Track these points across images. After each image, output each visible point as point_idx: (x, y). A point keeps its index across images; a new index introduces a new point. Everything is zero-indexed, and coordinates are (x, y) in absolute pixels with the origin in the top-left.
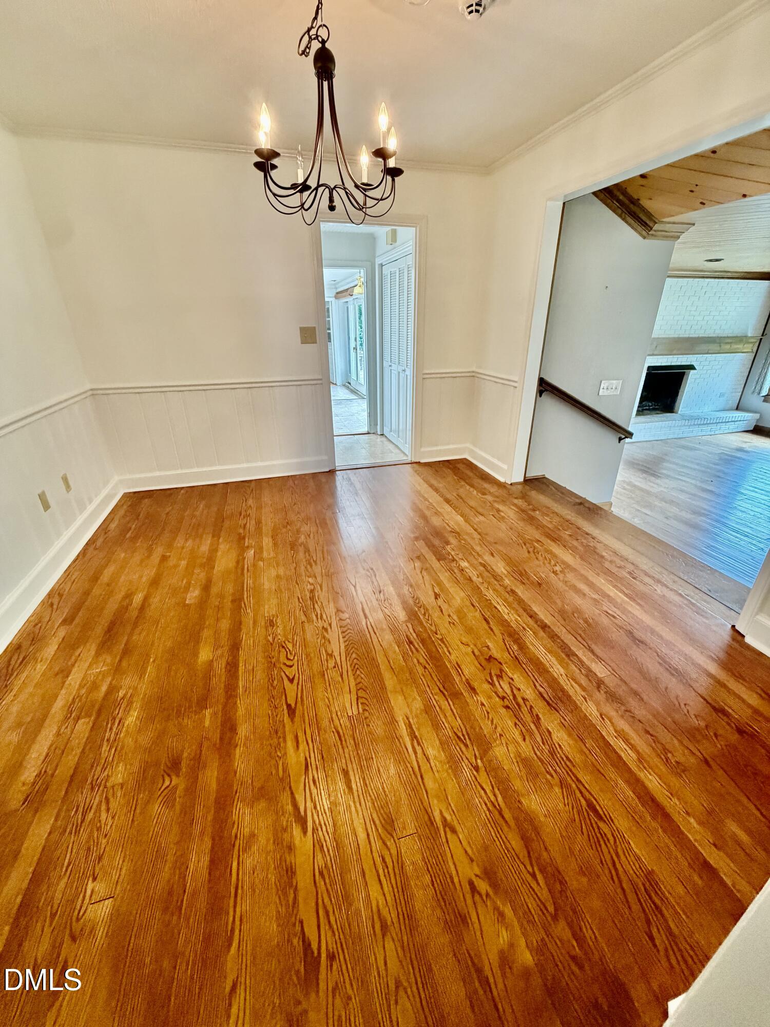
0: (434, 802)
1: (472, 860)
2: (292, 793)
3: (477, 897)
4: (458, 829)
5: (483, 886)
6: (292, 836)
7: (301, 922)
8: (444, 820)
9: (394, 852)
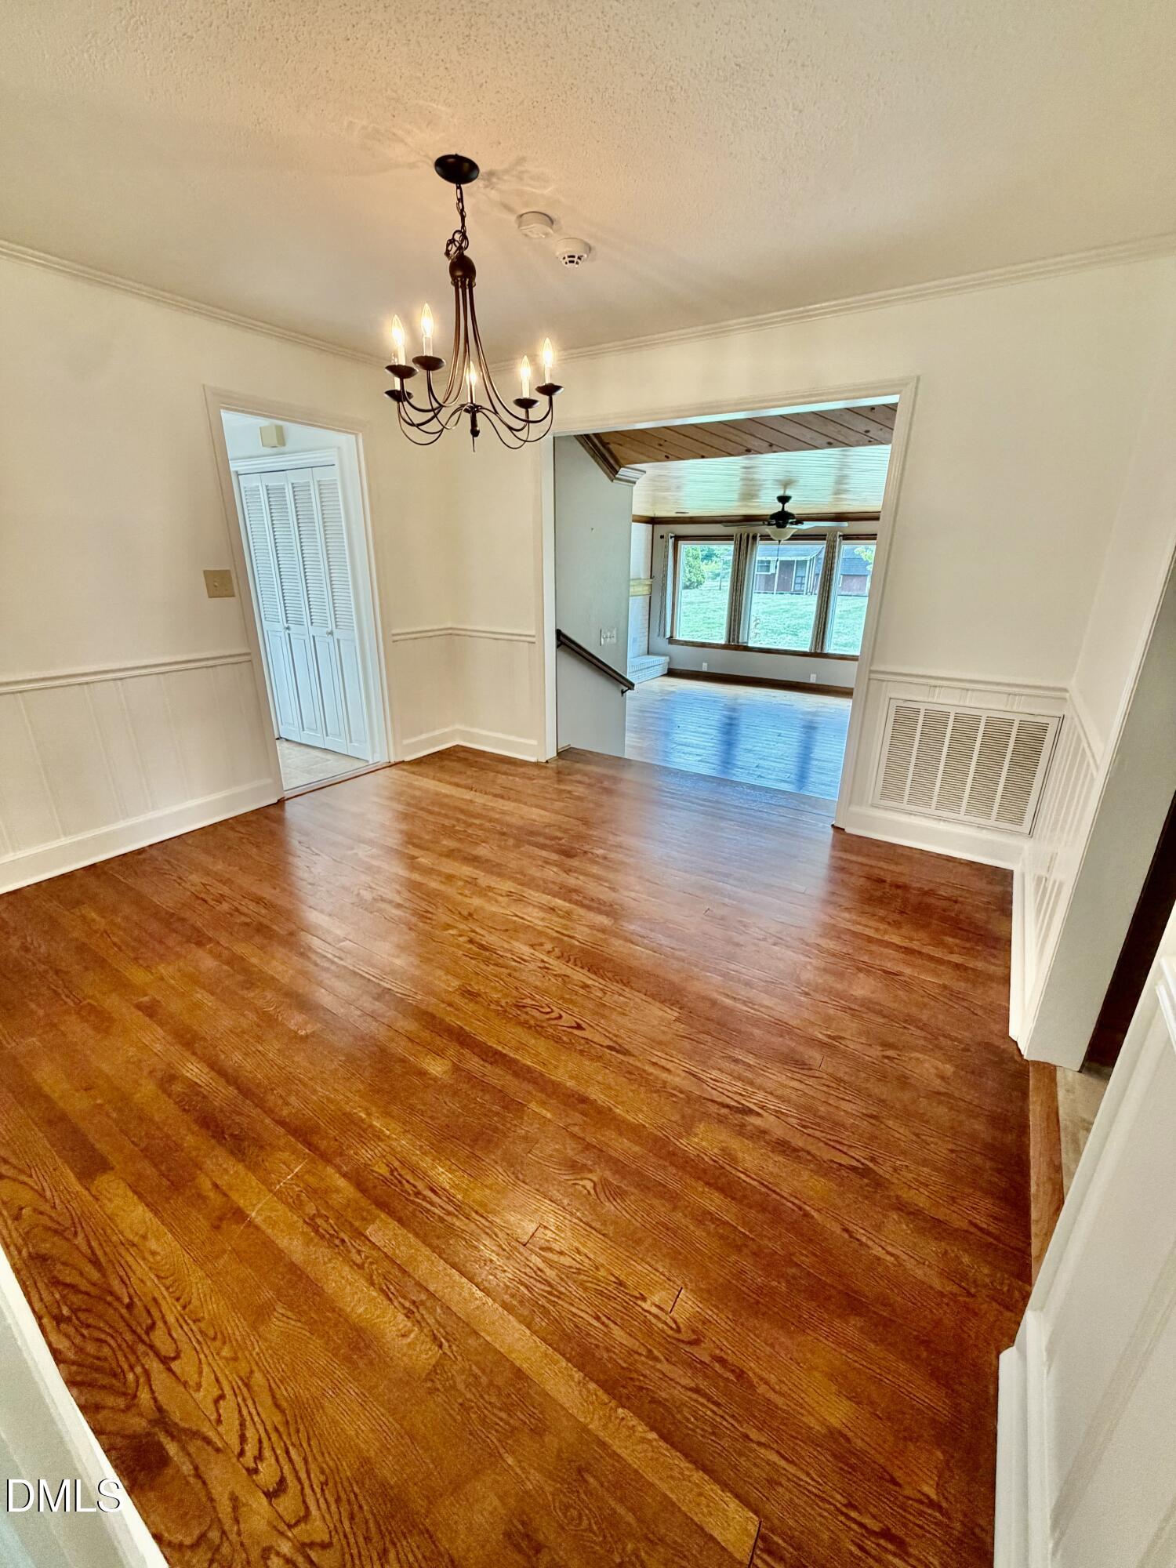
0: (810, 1030)
1: (870, 1045)
2: (712, 1101)
3: (895, 1061)
4: (843, 1035)
5: (891, 1053)
6: (753, 1125)
7: (832, 1161)
8: (829, 1037)
9: (826, 1077)
